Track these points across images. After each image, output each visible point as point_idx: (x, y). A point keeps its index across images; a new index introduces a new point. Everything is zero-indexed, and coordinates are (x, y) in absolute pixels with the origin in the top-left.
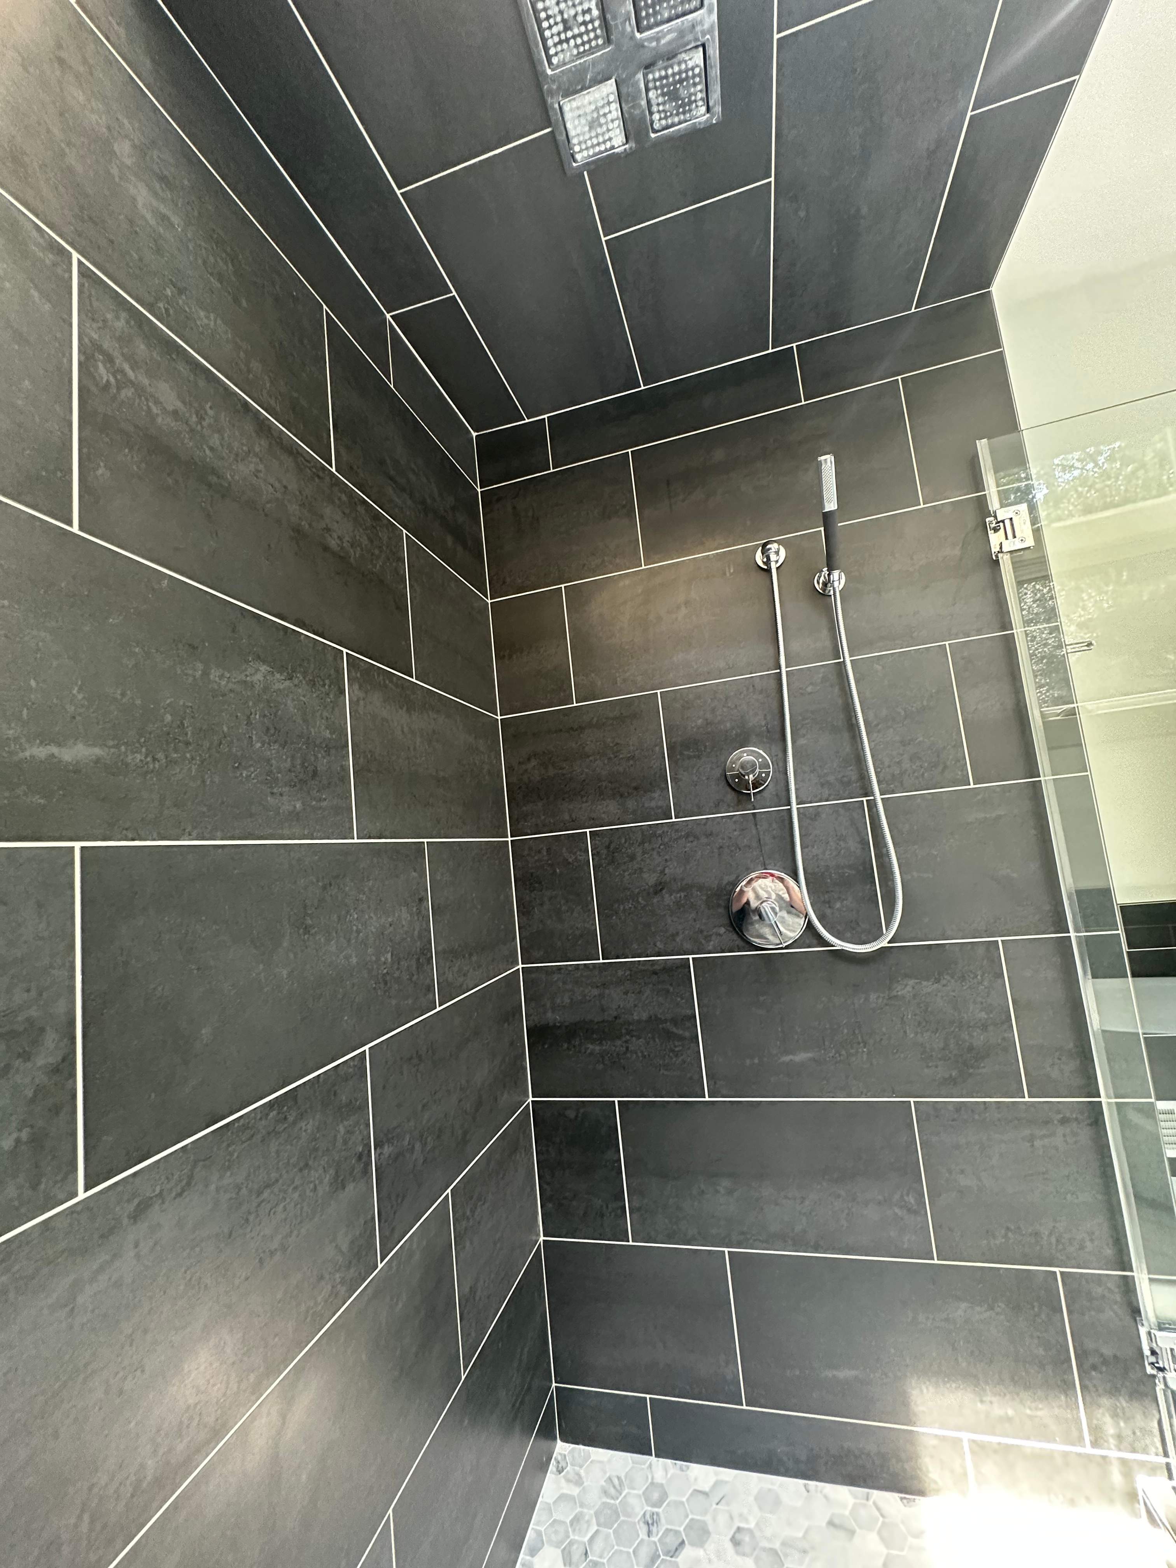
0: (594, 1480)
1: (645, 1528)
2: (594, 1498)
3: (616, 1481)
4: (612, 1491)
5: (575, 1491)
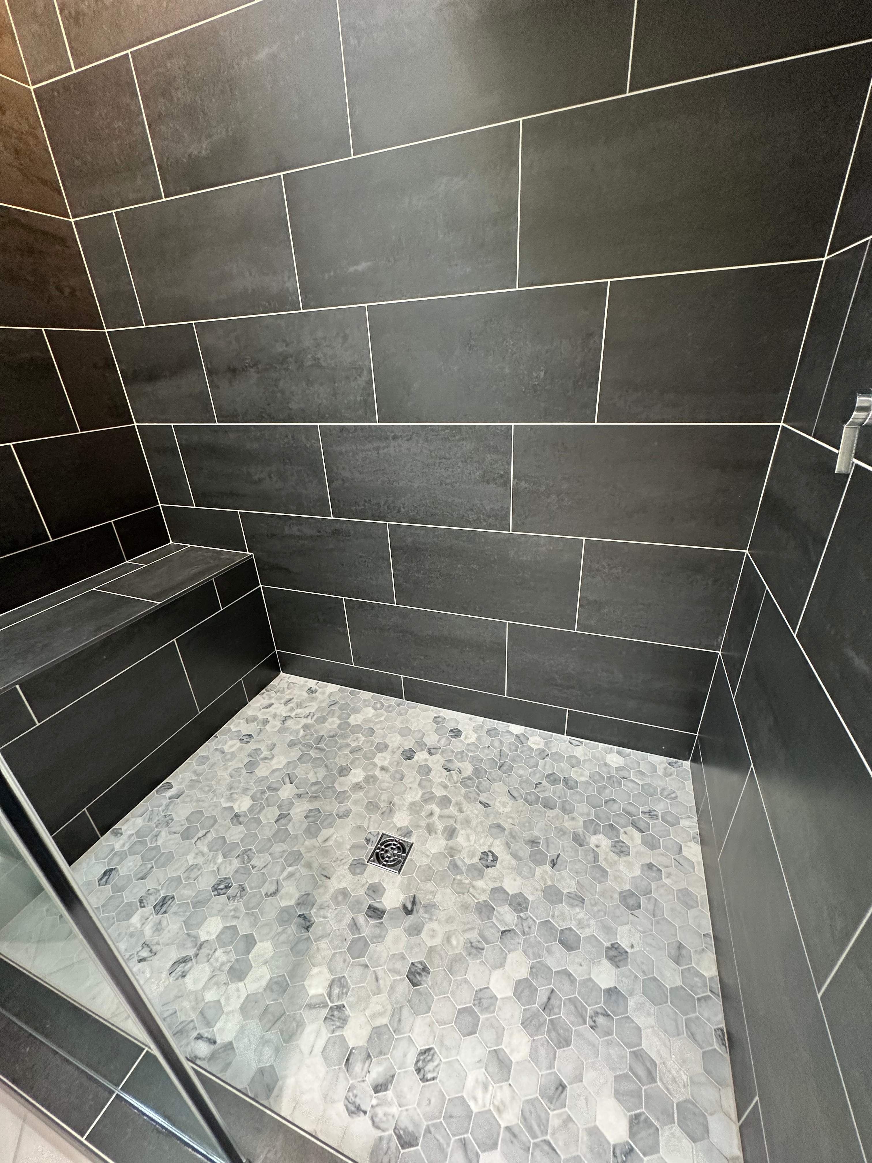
1: (647, 810)
2: (659, 783)
4: (666, 793)
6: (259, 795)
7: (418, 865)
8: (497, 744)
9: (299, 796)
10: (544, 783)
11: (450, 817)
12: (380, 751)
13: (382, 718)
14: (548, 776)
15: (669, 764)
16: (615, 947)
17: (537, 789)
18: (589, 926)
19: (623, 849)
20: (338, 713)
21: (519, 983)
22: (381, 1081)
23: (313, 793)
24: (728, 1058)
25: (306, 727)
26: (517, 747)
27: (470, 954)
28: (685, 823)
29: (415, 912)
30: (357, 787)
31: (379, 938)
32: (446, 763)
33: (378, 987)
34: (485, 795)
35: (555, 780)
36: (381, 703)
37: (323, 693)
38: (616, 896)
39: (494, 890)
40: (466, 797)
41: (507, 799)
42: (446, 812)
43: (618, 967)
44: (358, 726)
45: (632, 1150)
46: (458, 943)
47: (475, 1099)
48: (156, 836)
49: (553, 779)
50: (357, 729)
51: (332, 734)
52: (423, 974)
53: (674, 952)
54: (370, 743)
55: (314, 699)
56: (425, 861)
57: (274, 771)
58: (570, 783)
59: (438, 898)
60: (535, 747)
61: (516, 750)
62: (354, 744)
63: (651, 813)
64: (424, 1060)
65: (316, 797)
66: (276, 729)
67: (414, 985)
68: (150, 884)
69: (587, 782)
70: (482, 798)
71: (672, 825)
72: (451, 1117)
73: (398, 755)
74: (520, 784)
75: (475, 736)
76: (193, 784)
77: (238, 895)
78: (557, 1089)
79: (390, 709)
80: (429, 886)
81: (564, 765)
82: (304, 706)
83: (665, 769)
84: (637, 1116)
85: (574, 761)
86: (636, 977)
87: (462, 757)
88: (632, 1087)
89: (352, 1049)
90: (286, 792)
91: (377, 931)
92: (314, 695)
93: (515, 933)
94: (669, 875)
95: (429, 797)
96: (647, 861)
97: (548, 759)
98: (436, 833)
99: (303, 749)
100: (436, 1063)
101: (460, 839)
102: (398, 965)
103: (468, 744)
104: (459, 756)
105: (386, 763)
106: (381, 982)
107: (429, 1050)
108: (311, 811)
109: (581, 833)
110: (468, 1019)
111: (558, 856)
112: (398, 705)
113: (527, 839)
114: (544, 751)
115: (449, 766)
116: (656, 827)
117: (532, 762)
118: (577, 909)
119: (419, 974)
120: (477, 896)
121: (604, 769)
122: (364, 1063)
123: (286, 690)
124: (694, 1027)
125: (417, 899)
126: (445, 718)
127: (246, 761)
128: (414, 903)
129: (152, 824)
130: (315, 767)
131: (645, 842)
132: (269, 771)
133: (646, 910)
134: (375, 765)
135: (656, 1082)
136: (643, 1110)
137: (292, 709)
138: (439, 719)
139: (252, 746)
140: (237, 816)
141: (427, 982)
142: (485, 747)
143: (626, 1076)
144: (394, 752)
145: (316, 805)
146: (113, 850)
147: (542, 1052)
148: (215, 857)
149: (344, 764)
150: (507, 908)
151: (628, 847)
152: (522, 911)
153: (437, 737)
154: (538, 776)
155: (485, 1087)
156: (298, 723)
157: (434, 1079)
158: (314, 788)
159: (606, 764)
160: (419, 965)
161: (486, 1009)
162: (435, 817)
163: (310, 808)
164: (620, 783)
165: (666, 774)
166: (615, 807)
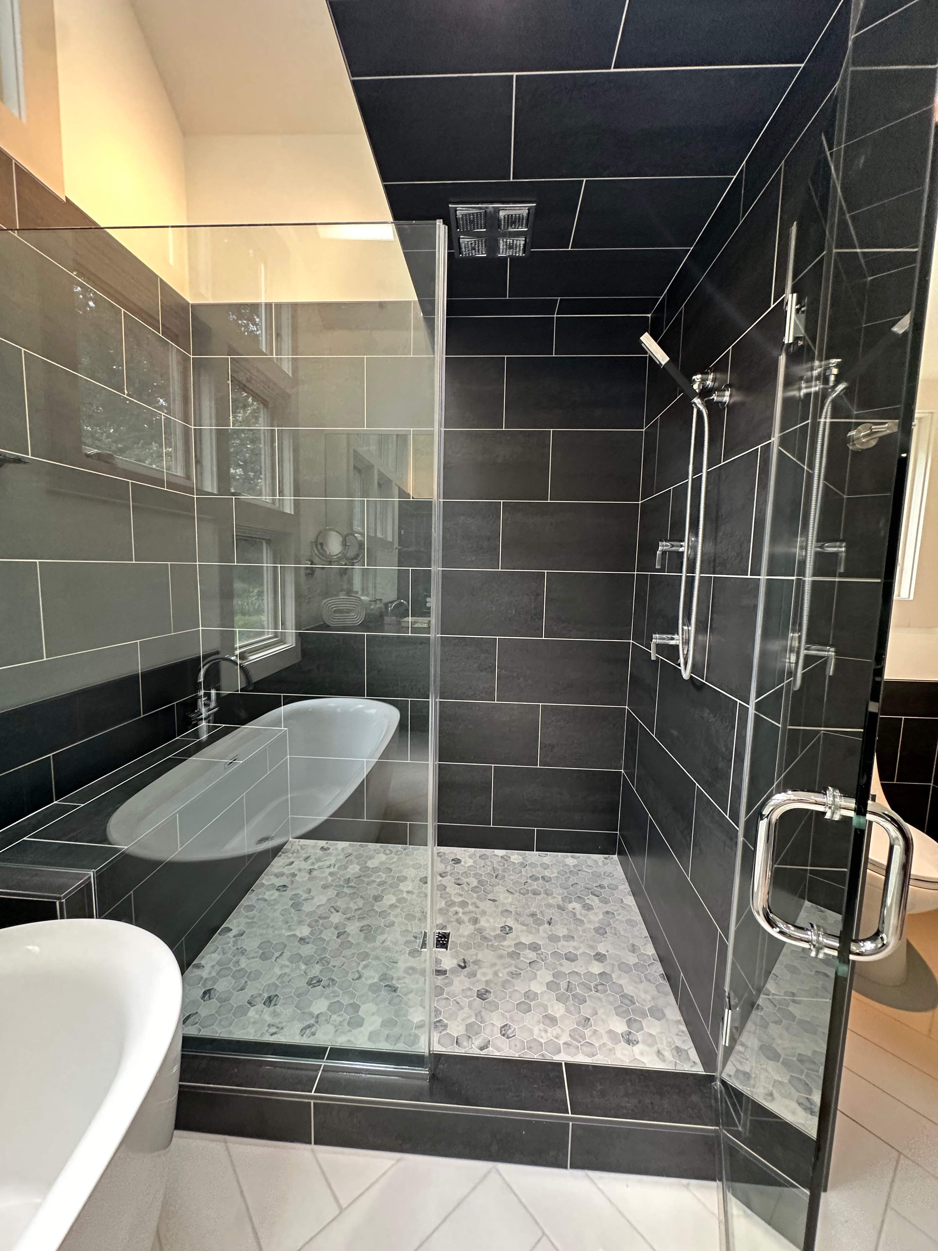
0: (609, 868)
1: (598, 885)
2: (601, 870)
3: (611, 875)
4: (607, 874)
5: (600, 864)
6: (314, 923)
7: (459, 943)
8: (489, 863)
9: (349, 919)
10: (529, 881)
11: (470, 912)
12: (402, 881)
13: (395, 860)
14: (530, 877)
15: (605, 858)
16: (598, 954)
17: (526, 886)
18: (580, 948)
19: (589, 907)
20: (356, 861)
21: (548, 984)
22: (482, 1045)
23: (359, 915)
24: (668, 984)
25: (331, 874)
26: (504, 864)
27: (513, 978)
28: (621, 887)
29: (467, 966)
30: (392, 906)
31: (450, 984)
32: (456, 881)
33: (460, 1006)
34: (492, 894)
35: (536, 879)
36: (389, 850)
37: (336, 849)
38: (592, 931)
39: (516, 945)
40: (478, 898)
41: (507, 894)
42: (467, 910)
43: (602, 962)
44: (377, 867)
45: (630, 1033)
46: (503, 975)
47: (542, 1037)
48: (238, 962)
49: (534, 878)
50: (376, 870)
51: (357, 875)
52: (487, 993)
53: (631, 948)
54: (391, 878)
55: (330, 854)
56: (463, 940)
57: (319, 906)
58: (546, 879)
59: (480, 957)
60: (516, 862)
61: (504, 865)
62: (378, 880)
63: (601, 887)
64: (505, 1030)
65: (363, 918)
66: (306, 878)
67: (484, 1000)
68: (249, 992)
69: (557, 877)
70: (490, 896)
71: (615, 890)
72: (530, 1048)
73: (417, 881)
74: (513, 884)
75: (472, 861)
76: (250, 925)
77: (331, 984)
78: (585, 1021)
79: (399, 853)
80: (473, 951)
81: (539, 869)
82: (323, 860)
83: (603, 861)
84: (630, 1019)
85: (545, 866)
86: (613, 964)
87: (467, 875)
88: (624, 1009)
89: (457, 1037)
90: (336, 918)
91: (447, 981)
92: (328, 851)
93: (537, 962)
94: (619, 914)
95: (451, 904)
96: (605, 910)
97: (527, 867)
98: (464, 923)
99: (337, 889)
100: (512, 1030)
101: (483, 923)
102: (469, 993)
103: (469, 867)
104: (465, 875)
105: (410, 888)
106: (461, 1004)
107: (506, 1025)
108: (362, 927)
109: (562, 905)
110: (524, 1007)
111: (551, 919)
112: (405, 849)
113: (528, 914)
114: (522, 863)
115: (459, 882)
116: (605, 893)
117: (517, 871)
118: (571, 942)
119: (485, 994)
120: (506, 950)
121: (566, 867)
122: (468, 1041)
123: (300, 851)
124: (649, 977)
125: (466, 960)
126: (445, 853)
127: (291, 902)
128: (465, 962)
129: (229, 955)
130: (352, 899)
131: (601, 901)
132: (316, 906)
133: (611, 933)
134: (402, 891)
135: (635, 1003)
136: (632, 1016)
137: (313, 864)
138: (440, 854)
139: (289, 893)
140: (301, 939)
141: (491, 997)
142: (480, 867)
143: (620, 1006)
144: (413, 881)
145: (365, 922)
146: (202, 978)
147: (572, 1008)
148: (298, 967)
149: (376, 894)
150: (528, 951)
151: (591, 905)
152: (538, 950)
153: (443, 866)
154: (524, 878)
155: (546, 1031)
156: (323, 872)
157: (514, 1036)
158: (359, 912)
159: (566, 865)
160: (483, 990)
161: (534, 999)
162: (461, 915)
163: (362, 925)
164: (578, 873)
165: (604, 864)
166: (579, 886)
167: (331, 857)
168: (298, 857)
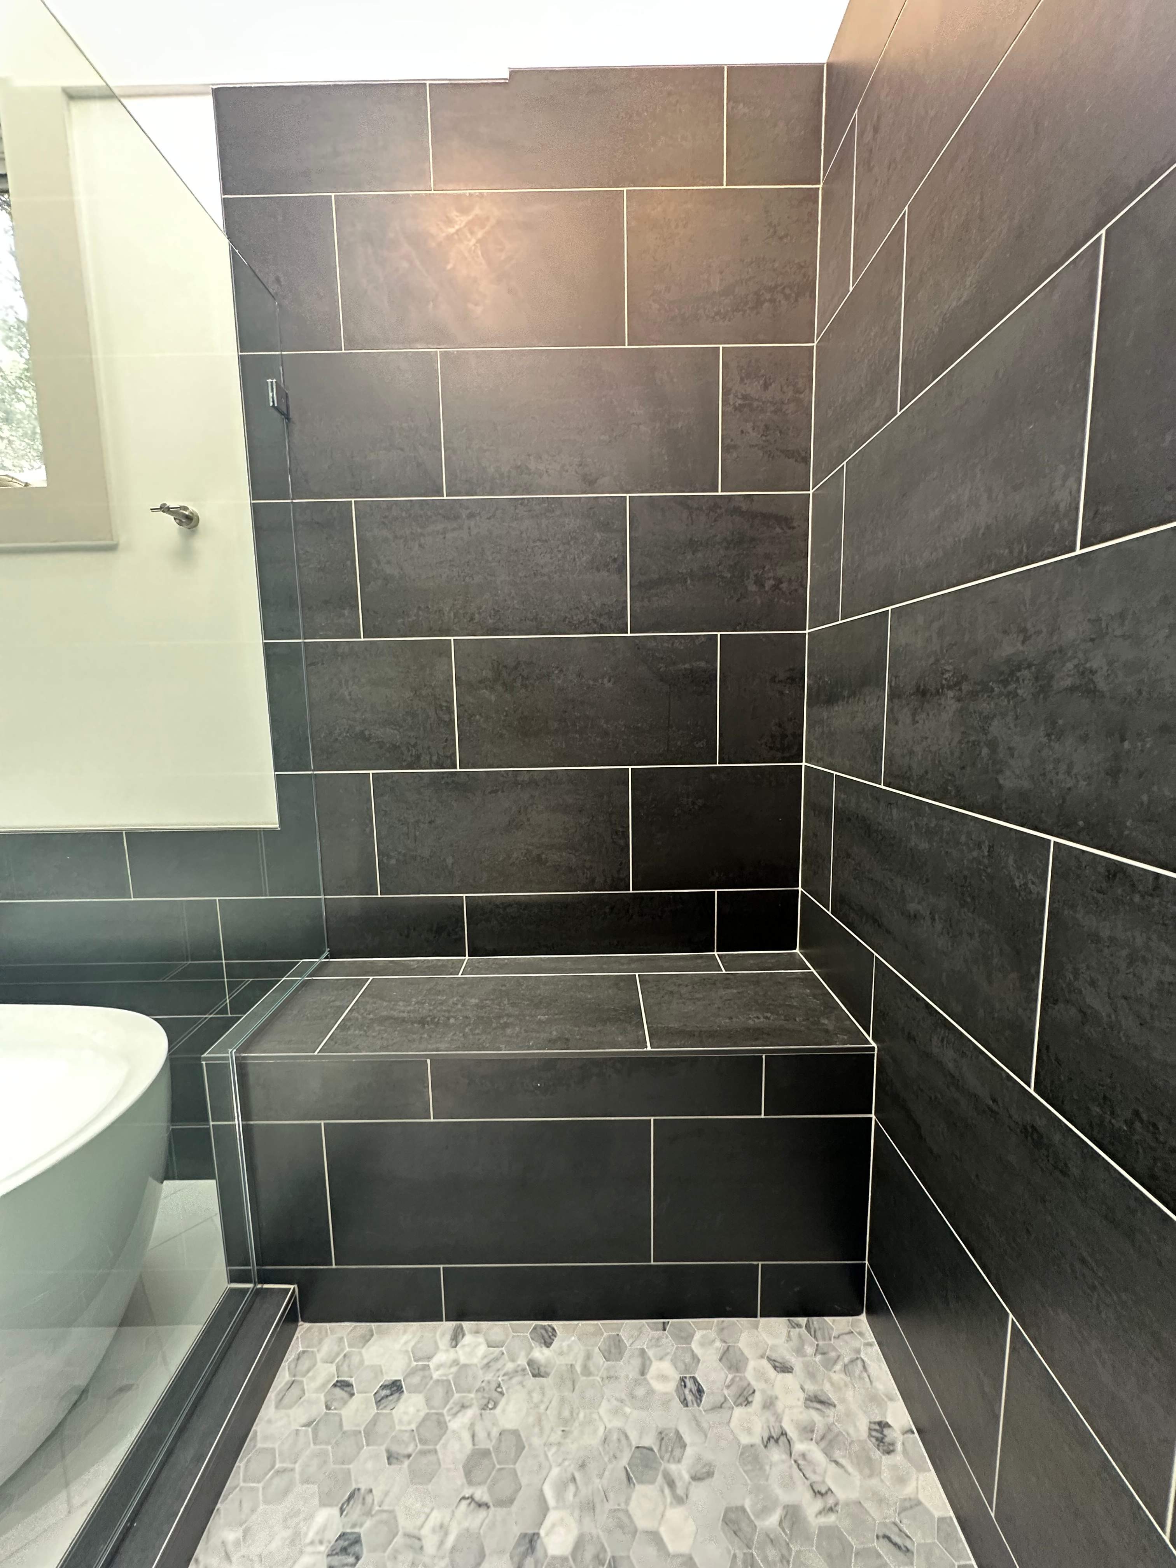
6: (590, 1553)
25: (793, 1518)
37: (901, 1480)
48: (463, 1407)
55: (869, 1467)
57: (655, 1537)
66: (745, 1440)
76: (569, 1377)
82: (837, 1456)
92: (876, 1454)
123: (838, 1367)
127: (649, 1441)
129: (481, 1379)
132: (649, 1525)
137: (808, 1431)
139: (681, 1421)
140: (532, 1543)
146: (431, 1358)
156: (788, 1484)
167: (856, 1477)
168: (812, 1375)
